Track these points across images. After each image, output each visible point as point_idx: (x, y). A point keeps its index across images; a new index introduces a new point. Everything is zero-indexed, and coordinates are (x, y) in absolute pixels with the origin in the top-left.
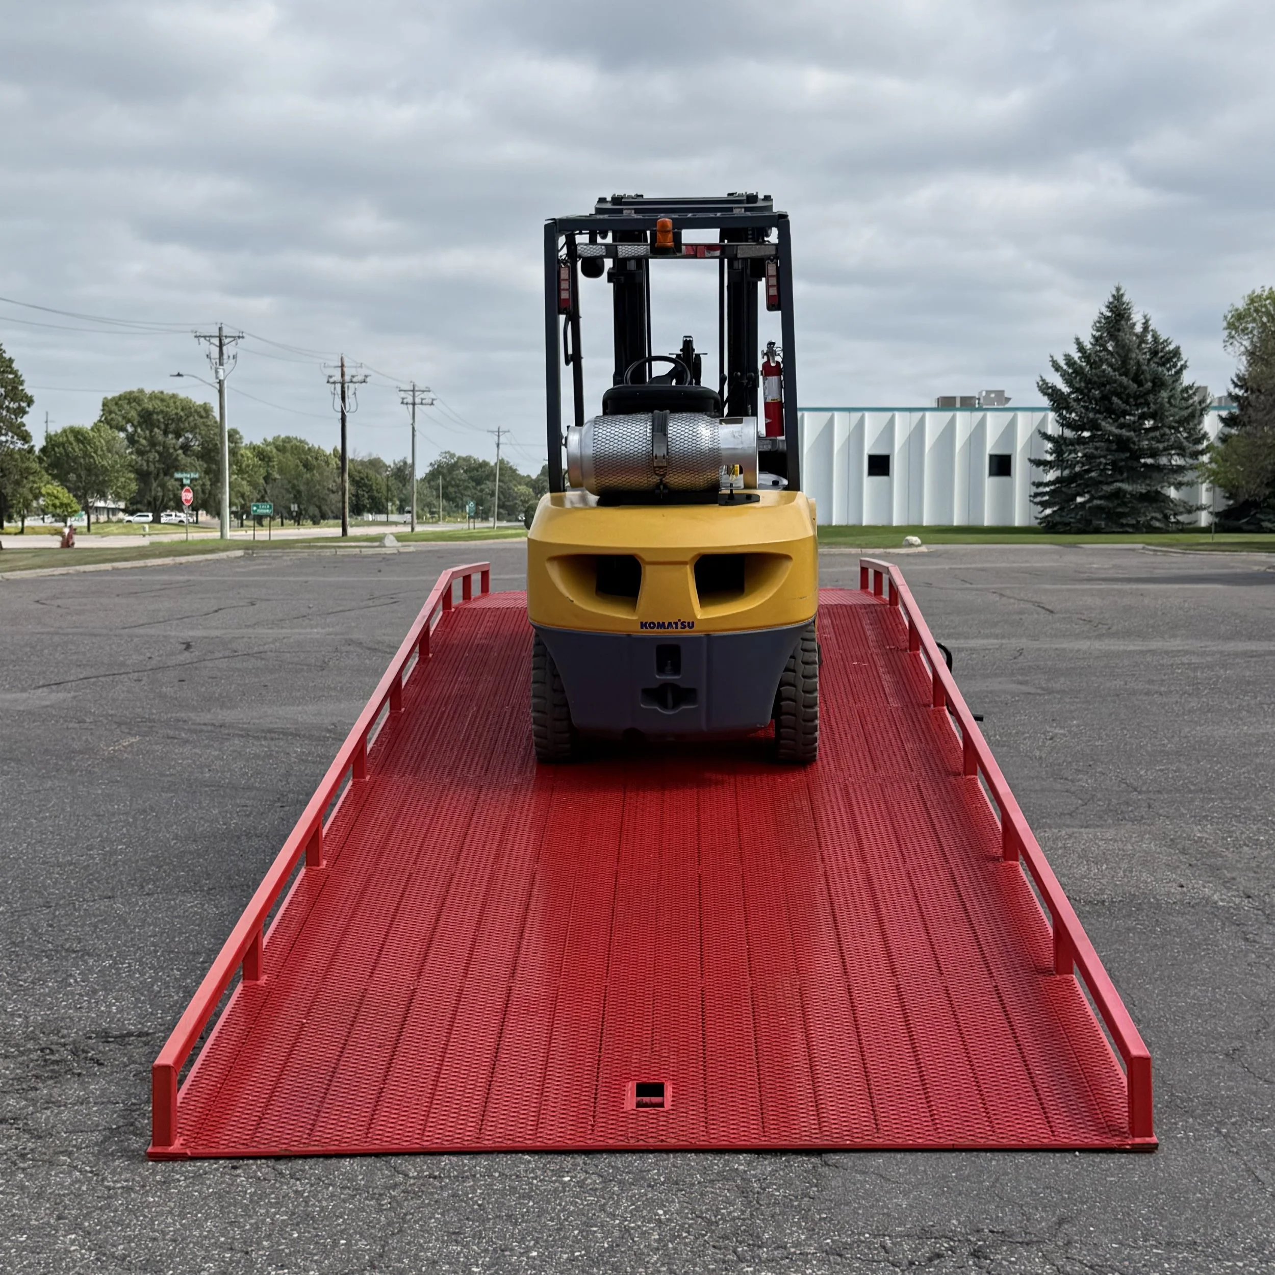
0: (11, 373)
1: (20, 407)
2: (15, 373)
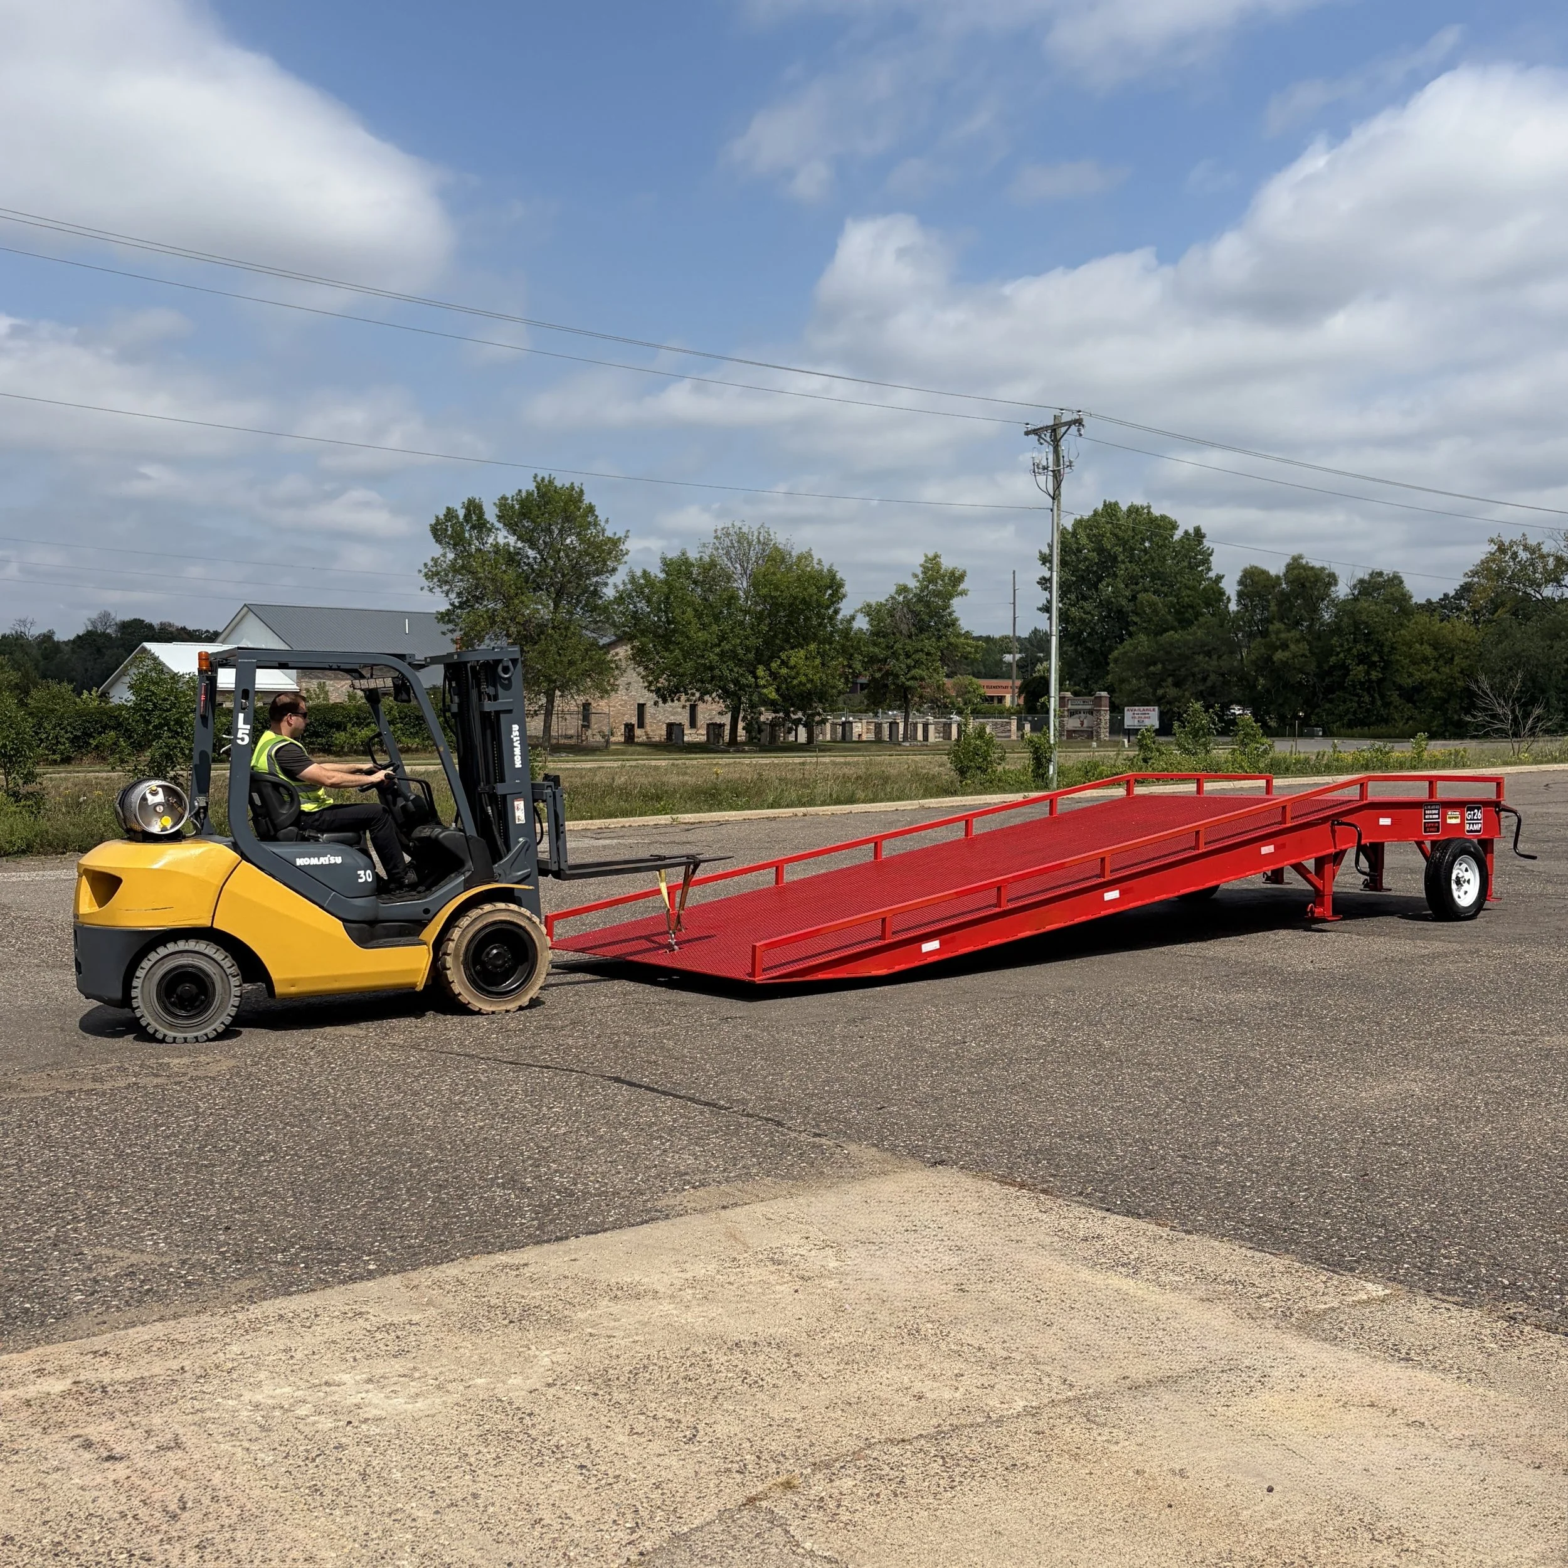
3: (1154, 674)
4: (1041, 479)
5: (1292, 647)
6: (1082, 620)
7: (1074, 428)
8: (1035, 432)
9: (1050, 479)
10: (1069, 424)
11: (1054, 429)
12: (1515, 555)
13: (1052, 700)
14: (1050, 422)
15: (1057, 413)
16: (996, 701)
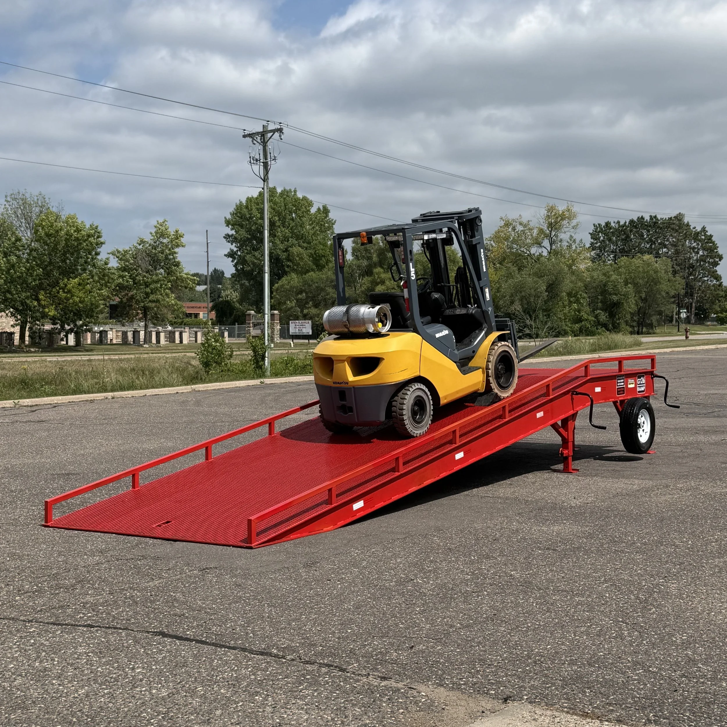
0: (710, 243)
1: (715, 261)
2: (713, 243)
3: (301, 299)
4: (256, 168)
5: (387, 283)
6: (254, 264)
7: (277, 134)
8: (251, 135)
9: (262, 168)
10: (274, 131)
11: (263, 134)
12: (514, 229)
13: (266, 316)
14: (261, 130)
15: (265, 123)
16: (193, 316)
